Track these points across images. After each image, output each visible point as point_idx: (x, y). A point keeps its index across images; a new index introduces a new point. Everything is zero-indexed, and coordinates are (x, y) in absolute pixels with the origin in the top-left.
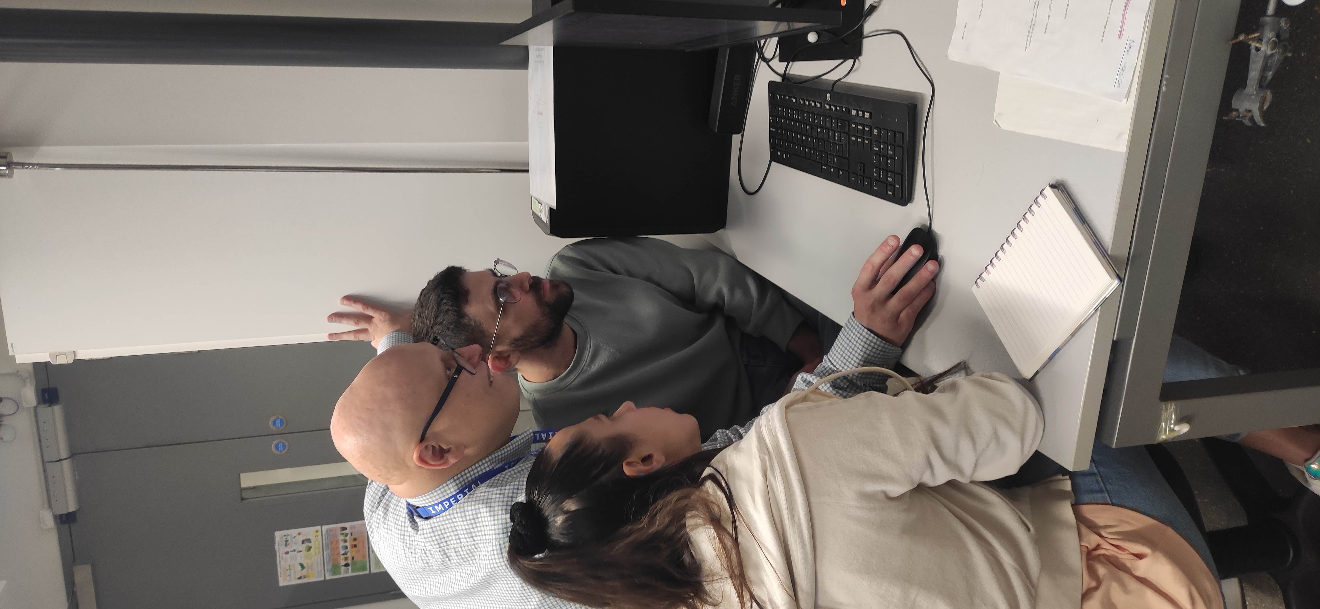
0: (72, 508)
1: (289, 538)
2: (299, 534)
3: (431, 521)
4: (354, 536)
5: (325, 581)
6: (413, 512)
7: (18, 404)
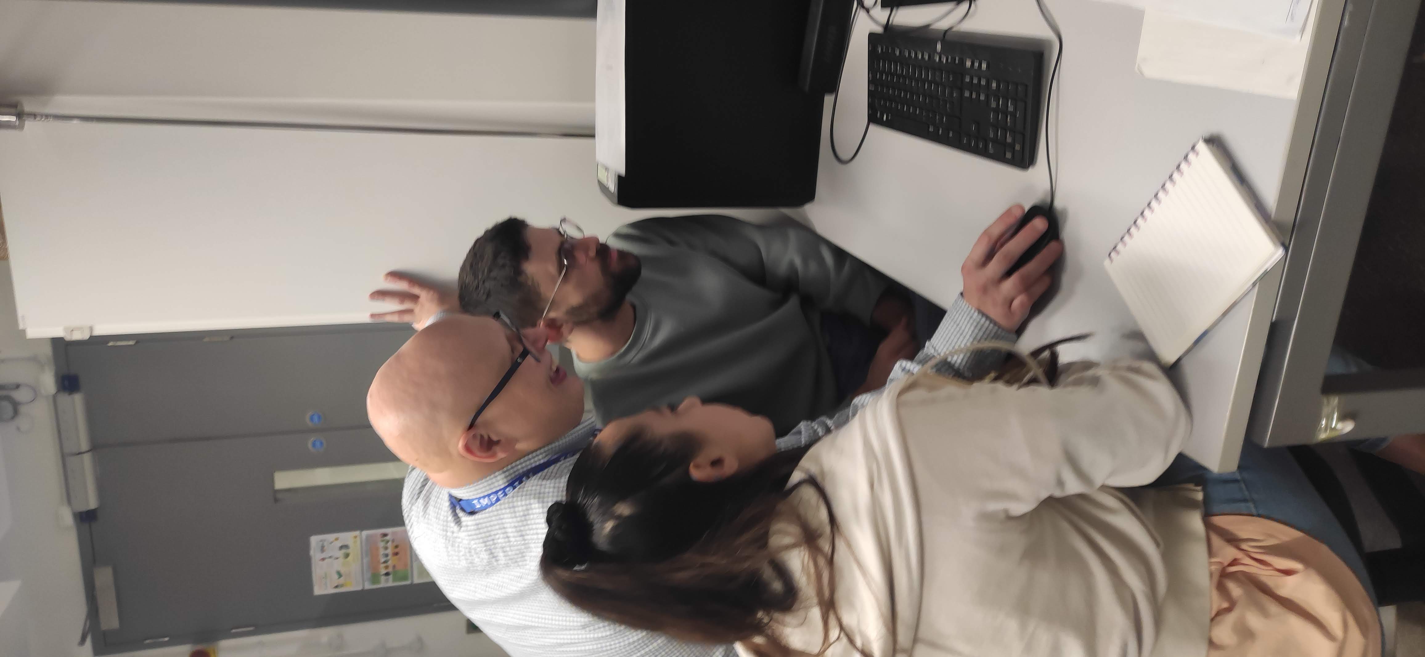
0: (92, 504)
1: (325, 544)
2: (337, 539)
3: (476, 516)
4: (395, 544)
5: (363, 592)
6: (456, 504)
7: (35, 391)
